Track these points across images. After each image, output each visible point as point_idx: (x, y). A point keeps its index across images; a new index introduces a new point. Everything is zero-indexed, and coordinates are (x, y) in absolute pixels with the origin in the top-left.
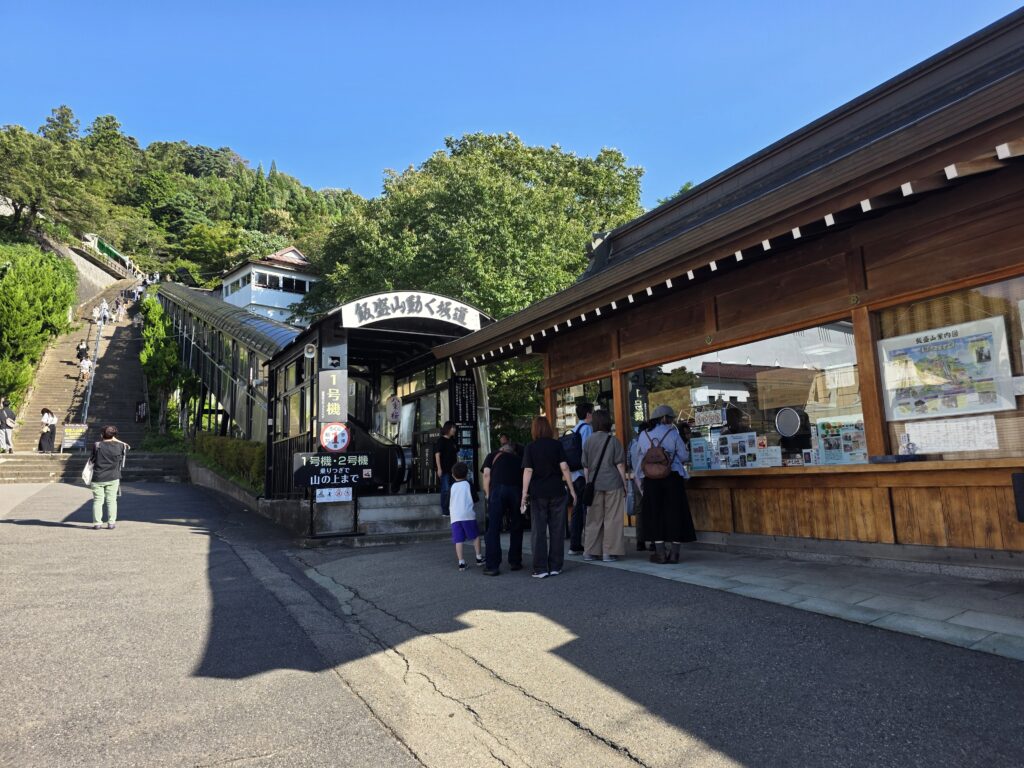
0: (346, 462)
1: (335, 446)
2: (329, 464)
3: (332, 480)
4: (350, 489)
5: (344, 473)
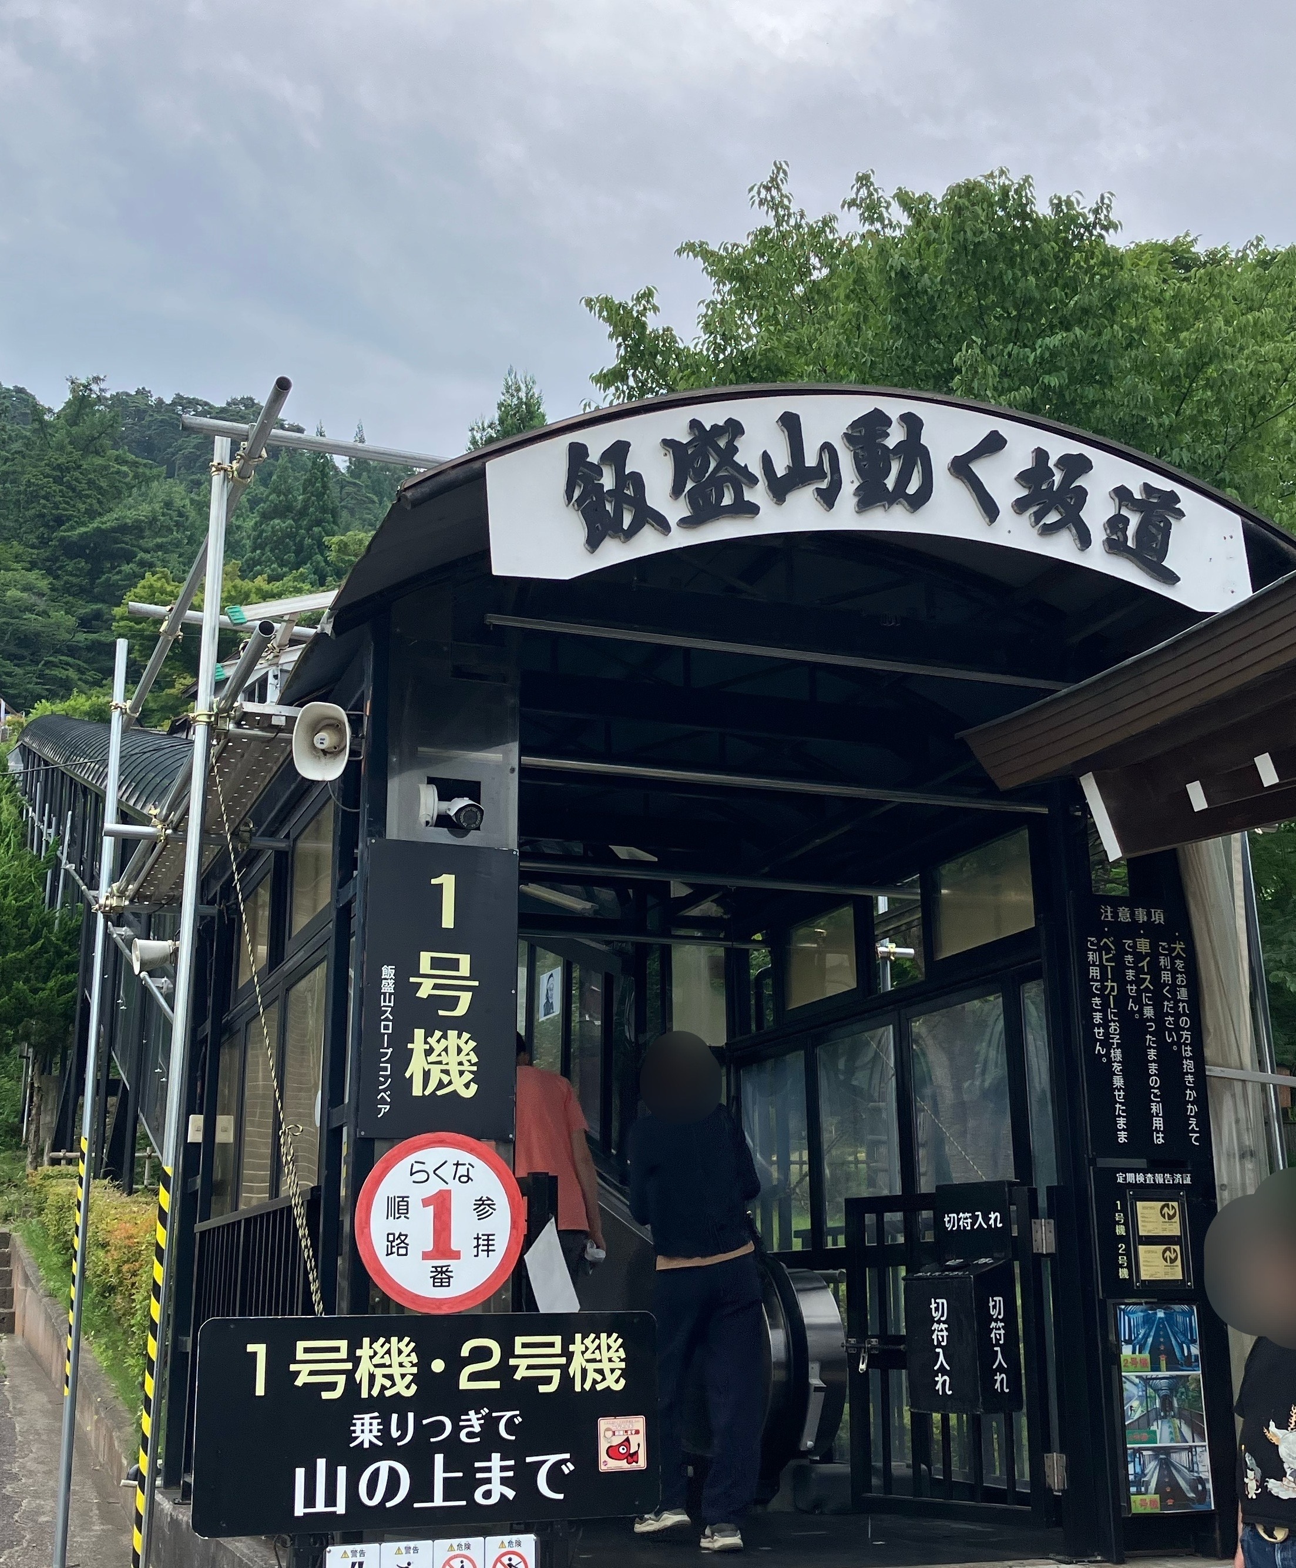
0: (504, 1371)
2: (405, 1389)
3: (422, 1487)
4: (527, 1544)
5: (489, 1442)
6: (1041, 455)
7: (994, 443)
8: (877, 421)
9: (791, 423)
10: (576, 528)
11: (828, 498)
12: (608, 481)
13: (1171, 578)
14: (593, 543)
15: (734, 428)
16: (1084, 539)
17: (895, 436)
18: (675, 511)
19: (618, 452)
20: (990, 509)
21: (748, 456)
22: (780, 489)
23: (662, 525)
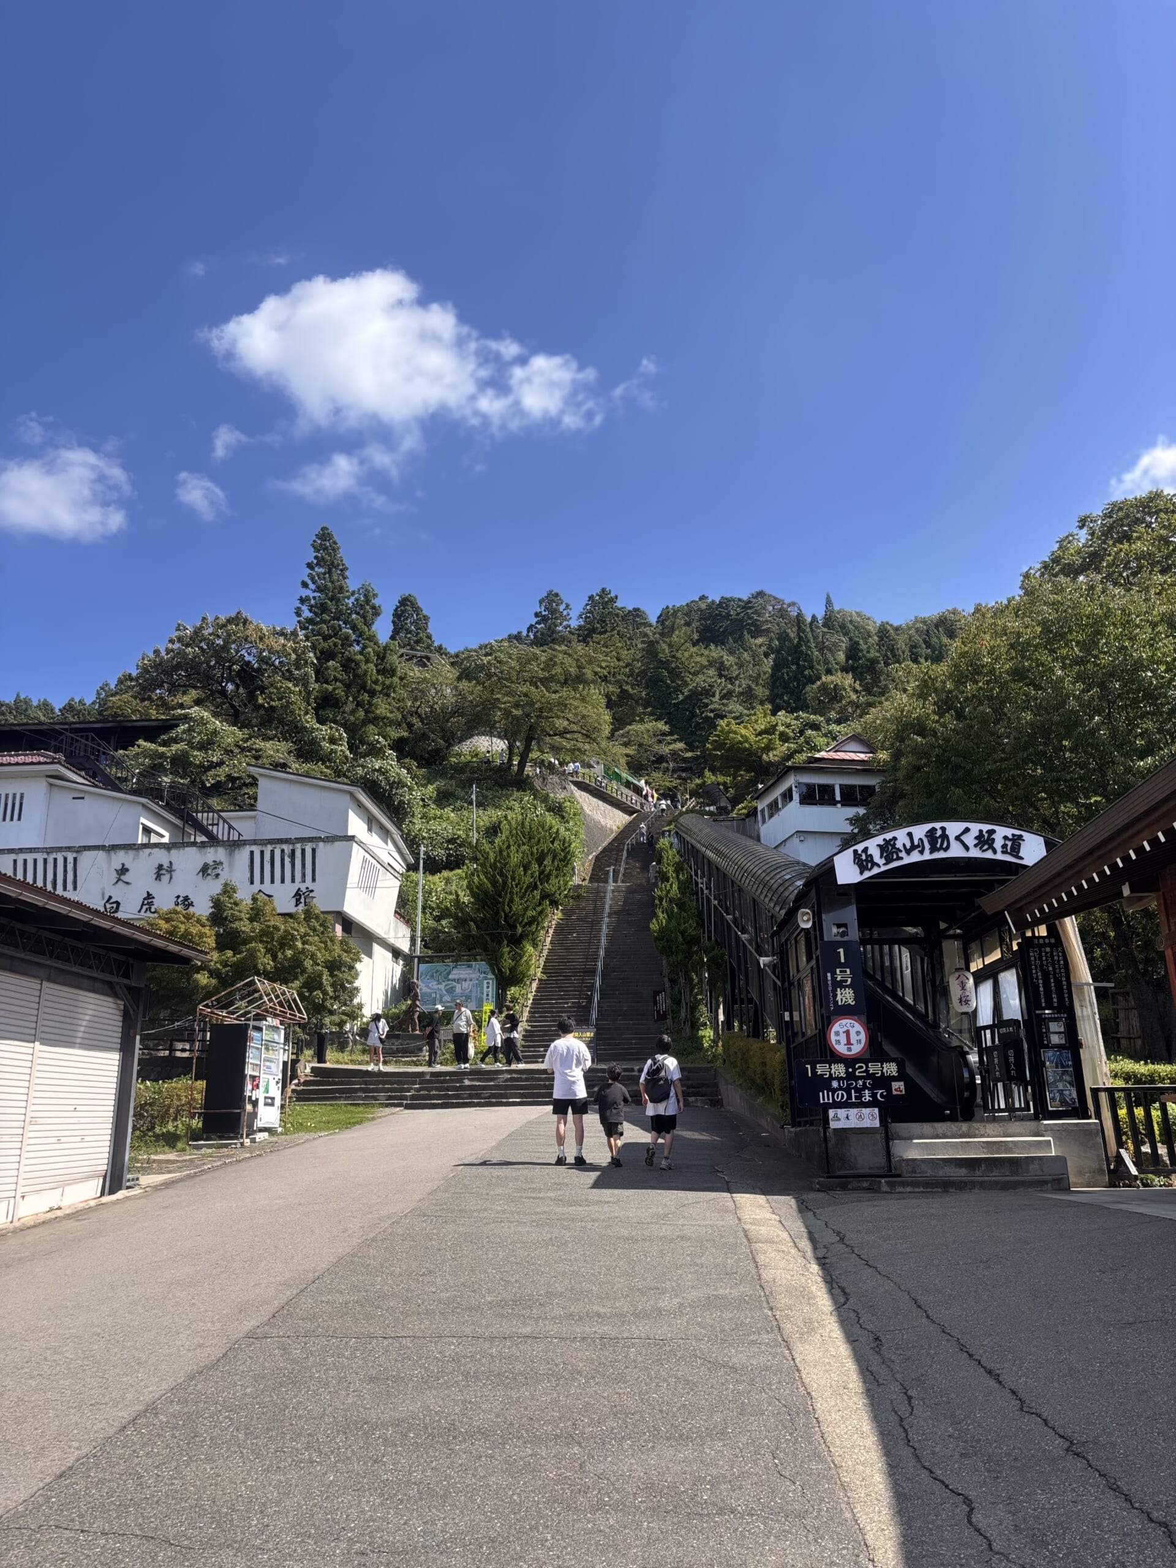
0: (867, 1071)
1: (849, 1050)
2: (843, 1075)
3: (849, 1097)
4: (876, 1110)
5: (864, 1087)
6: (981, 831)
7: (967, 830)
8: (934, 830)
9: (910, 835)
10: (857, 869)
11: (922, 852)
12: (864, 857)
13: (1022, 858)
14: (861, 873)
15: (895, 839)
16: (995, 852)
17: (939, 833)
18: (881, 862)
19: (866, 850)
20: (967, 848)
21: (899, 845)
22: (908, 852)
23: (879, 866)
